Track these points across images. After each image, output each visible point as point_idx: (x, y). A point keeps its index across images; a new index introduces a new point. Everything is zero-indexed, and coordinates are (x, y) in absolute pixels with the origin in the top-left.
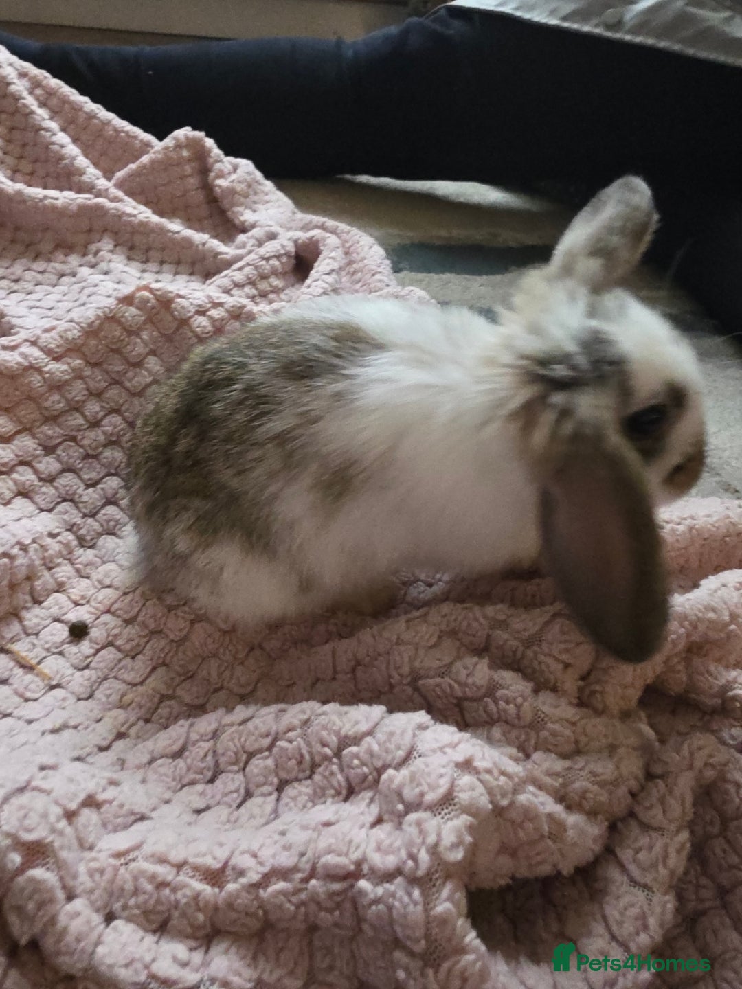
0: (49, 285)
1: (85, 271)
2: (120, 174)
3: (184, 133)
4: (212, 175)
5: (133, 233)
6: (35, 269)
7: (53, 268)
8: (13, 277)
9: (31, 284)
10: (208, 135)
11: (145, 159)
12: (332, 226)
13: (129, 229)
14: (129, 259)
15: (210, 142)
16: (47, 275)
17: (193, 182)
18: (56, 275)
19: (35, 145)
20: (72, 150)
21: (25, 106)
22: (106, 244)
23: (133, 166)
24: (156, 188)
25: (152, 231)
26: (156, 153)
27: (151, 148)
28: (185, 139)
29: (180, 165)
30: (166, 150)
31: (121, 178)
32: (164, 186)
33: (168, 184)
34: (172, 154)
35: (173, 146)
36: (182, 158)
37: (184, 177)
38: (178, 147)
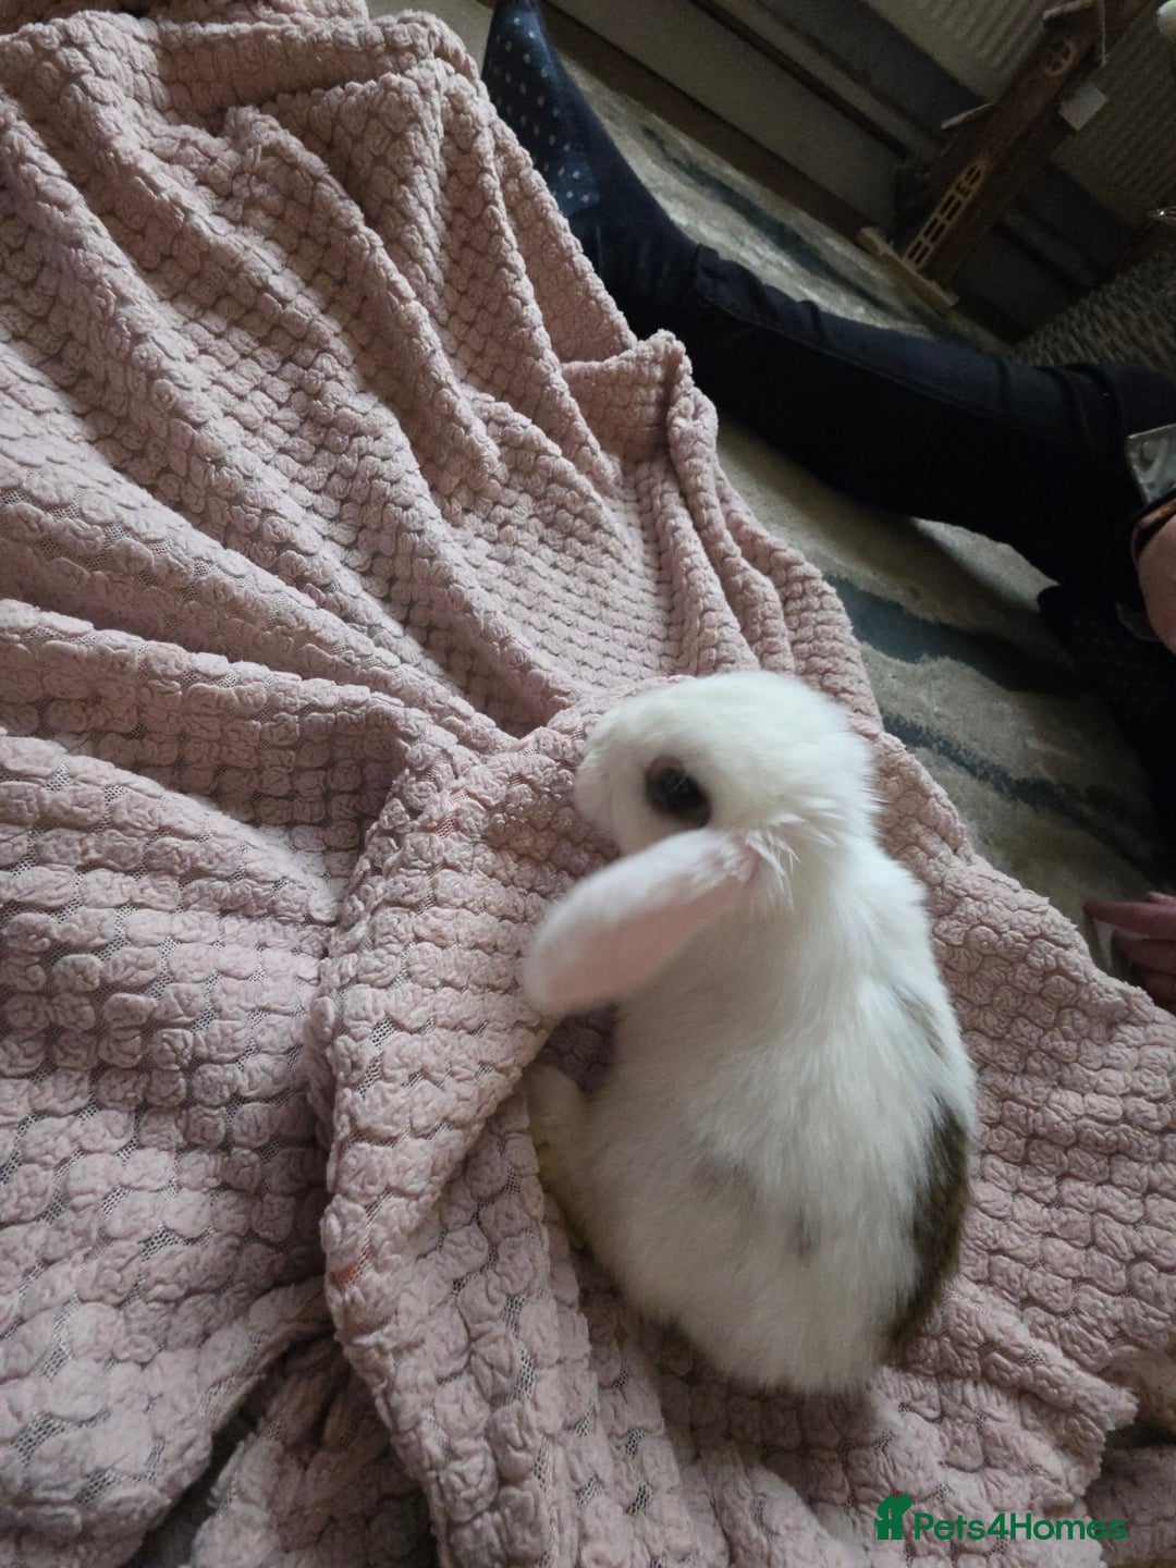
2: (576, 365)
3: (665, 339)
4: (674, 410)
10: (688, 353)
11: (613, 362)
17: (651, 411)
19: (488, 285)
20: (534, 312)
21: (493, 214)
23: (596, 365)
24: (609, 404)
26: (627, 359)
27: (625, 347)
28: (662, 348)
29: (647, 386)
30: (640, 359)
31: (578, 375)
32: (619, 407)
33: (625, 408)
34: (646, 370)
35: (649, 354)
36: (652, 378)
37: (644, 404)
38: (654, 361)
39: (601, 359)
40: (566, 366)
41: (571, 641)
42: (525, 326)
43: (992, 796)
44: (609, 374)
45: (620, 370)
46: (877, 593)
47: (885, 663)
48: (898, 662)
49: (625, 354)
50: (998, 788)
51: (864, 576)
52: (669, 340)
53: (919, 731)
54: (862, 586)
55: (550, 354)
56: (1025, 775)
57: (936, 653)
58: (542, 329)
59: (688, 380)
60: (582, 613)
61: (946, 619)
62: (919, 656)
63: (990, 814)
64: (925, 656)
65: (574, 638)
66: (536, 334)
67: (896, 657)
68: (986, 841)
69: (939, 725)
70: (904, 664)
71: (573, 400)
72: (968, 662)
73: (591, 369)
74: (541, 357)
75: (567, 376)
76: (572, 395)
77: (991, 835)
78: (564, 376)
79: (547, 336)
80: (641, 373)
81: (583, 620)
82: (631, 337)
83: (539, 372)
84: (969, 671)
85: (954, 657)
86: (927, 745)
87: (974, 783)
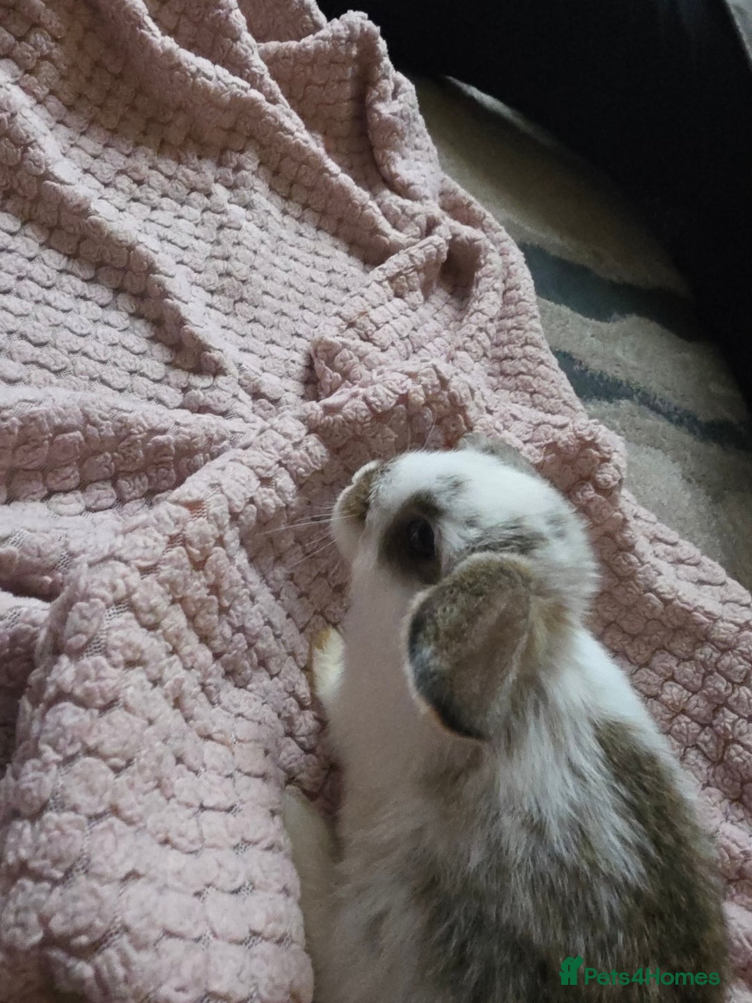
0: (176, 200)
1: (220, 192)
2: (273, 45)
3: (356, 18)
4: (374, 92)
5: (283, 156)
6: (164, 171)
7: (184, 175)
8: (137, 177)
9: (156, 193)
11: (309, 42)
12: (480, 212)
13: (281, 149)
14: (271, 188)
15: (382, 45)
16: (175, 184)
17: (348, 90)
18: (187, 188)
22: (250, 161)
23: (293, 44)
24: (309, 83)
25: (306, 162)
26: (323, 39)
27: (318, 27)
28: (358, 28)
29: (344, 64)
30: (336, 39)
31: (276, 55)
32: (319, 86)
33: (324, 86)
34: (342, 49)
35: (344, 34)
36: (349, 56)
37: (341, 81)
38: (350, 39)
39: (298, 38)
40: (263, 46)
41: (312, 280)
42: (221, 7)
43: (688, 439)
44: (307, 53)
45: (318, 50)
46: (566, 257)
47: (584, 324)
48: (593, 321)
49: (320, 34)
50: (691, 431)
51: (553, 241)
52: (363, 18)
53: (618, 384)
54: (554, 252)
55: (247, 37)
56: (711, 417)
57: (624, 311)
58: (238, 12)
59: (387, 61)
60: (317, 254)
61: (628, 278)
62: (610, 315)
63: (688, 454)
64: (615, 315)
65: (314, 277)
66: (232, 16)
67: (591, 318)
68: (689, 481)
69: (637, 378)
70: (598, 323)
71: (273, 83)
72: (652, 319)
73: (289, 49)
74: (238, 39)
75: (265, 56)
76: (274, 77)
77: (692, 474)
78: (262, 58)
79: (243, 18)
80: (338, 53)
81: (319, 260)
82: (321, 17)
83: (237, 54)
84: (654, 326)
85: (639, 314)
86: (629, 396)
87: (671, 429)
